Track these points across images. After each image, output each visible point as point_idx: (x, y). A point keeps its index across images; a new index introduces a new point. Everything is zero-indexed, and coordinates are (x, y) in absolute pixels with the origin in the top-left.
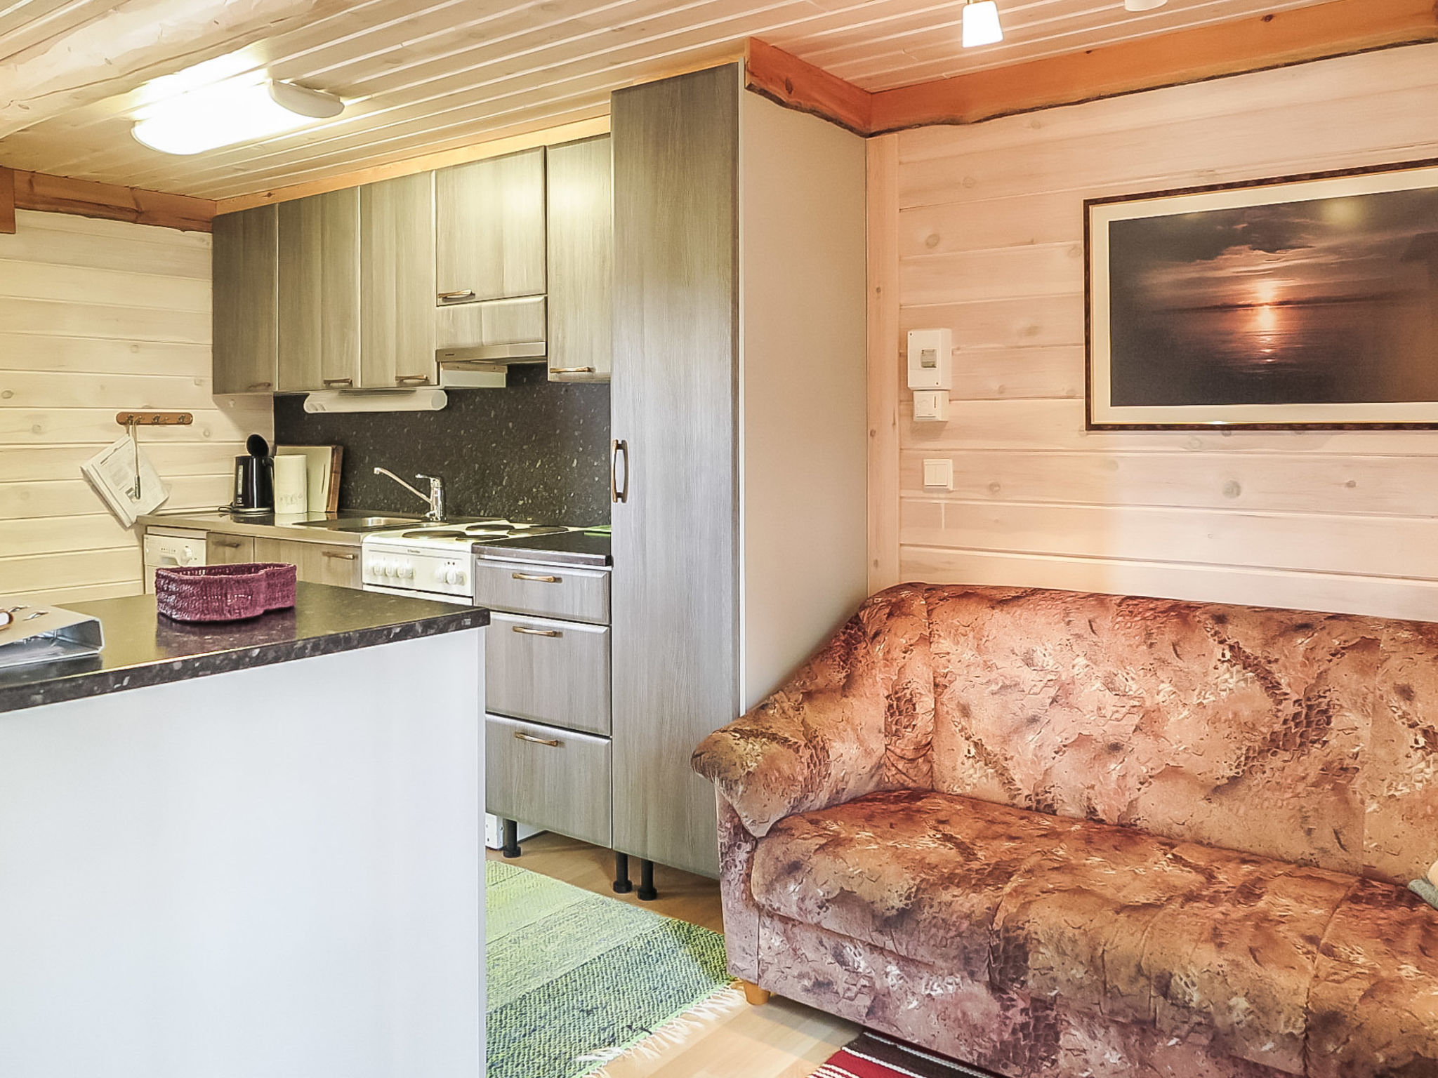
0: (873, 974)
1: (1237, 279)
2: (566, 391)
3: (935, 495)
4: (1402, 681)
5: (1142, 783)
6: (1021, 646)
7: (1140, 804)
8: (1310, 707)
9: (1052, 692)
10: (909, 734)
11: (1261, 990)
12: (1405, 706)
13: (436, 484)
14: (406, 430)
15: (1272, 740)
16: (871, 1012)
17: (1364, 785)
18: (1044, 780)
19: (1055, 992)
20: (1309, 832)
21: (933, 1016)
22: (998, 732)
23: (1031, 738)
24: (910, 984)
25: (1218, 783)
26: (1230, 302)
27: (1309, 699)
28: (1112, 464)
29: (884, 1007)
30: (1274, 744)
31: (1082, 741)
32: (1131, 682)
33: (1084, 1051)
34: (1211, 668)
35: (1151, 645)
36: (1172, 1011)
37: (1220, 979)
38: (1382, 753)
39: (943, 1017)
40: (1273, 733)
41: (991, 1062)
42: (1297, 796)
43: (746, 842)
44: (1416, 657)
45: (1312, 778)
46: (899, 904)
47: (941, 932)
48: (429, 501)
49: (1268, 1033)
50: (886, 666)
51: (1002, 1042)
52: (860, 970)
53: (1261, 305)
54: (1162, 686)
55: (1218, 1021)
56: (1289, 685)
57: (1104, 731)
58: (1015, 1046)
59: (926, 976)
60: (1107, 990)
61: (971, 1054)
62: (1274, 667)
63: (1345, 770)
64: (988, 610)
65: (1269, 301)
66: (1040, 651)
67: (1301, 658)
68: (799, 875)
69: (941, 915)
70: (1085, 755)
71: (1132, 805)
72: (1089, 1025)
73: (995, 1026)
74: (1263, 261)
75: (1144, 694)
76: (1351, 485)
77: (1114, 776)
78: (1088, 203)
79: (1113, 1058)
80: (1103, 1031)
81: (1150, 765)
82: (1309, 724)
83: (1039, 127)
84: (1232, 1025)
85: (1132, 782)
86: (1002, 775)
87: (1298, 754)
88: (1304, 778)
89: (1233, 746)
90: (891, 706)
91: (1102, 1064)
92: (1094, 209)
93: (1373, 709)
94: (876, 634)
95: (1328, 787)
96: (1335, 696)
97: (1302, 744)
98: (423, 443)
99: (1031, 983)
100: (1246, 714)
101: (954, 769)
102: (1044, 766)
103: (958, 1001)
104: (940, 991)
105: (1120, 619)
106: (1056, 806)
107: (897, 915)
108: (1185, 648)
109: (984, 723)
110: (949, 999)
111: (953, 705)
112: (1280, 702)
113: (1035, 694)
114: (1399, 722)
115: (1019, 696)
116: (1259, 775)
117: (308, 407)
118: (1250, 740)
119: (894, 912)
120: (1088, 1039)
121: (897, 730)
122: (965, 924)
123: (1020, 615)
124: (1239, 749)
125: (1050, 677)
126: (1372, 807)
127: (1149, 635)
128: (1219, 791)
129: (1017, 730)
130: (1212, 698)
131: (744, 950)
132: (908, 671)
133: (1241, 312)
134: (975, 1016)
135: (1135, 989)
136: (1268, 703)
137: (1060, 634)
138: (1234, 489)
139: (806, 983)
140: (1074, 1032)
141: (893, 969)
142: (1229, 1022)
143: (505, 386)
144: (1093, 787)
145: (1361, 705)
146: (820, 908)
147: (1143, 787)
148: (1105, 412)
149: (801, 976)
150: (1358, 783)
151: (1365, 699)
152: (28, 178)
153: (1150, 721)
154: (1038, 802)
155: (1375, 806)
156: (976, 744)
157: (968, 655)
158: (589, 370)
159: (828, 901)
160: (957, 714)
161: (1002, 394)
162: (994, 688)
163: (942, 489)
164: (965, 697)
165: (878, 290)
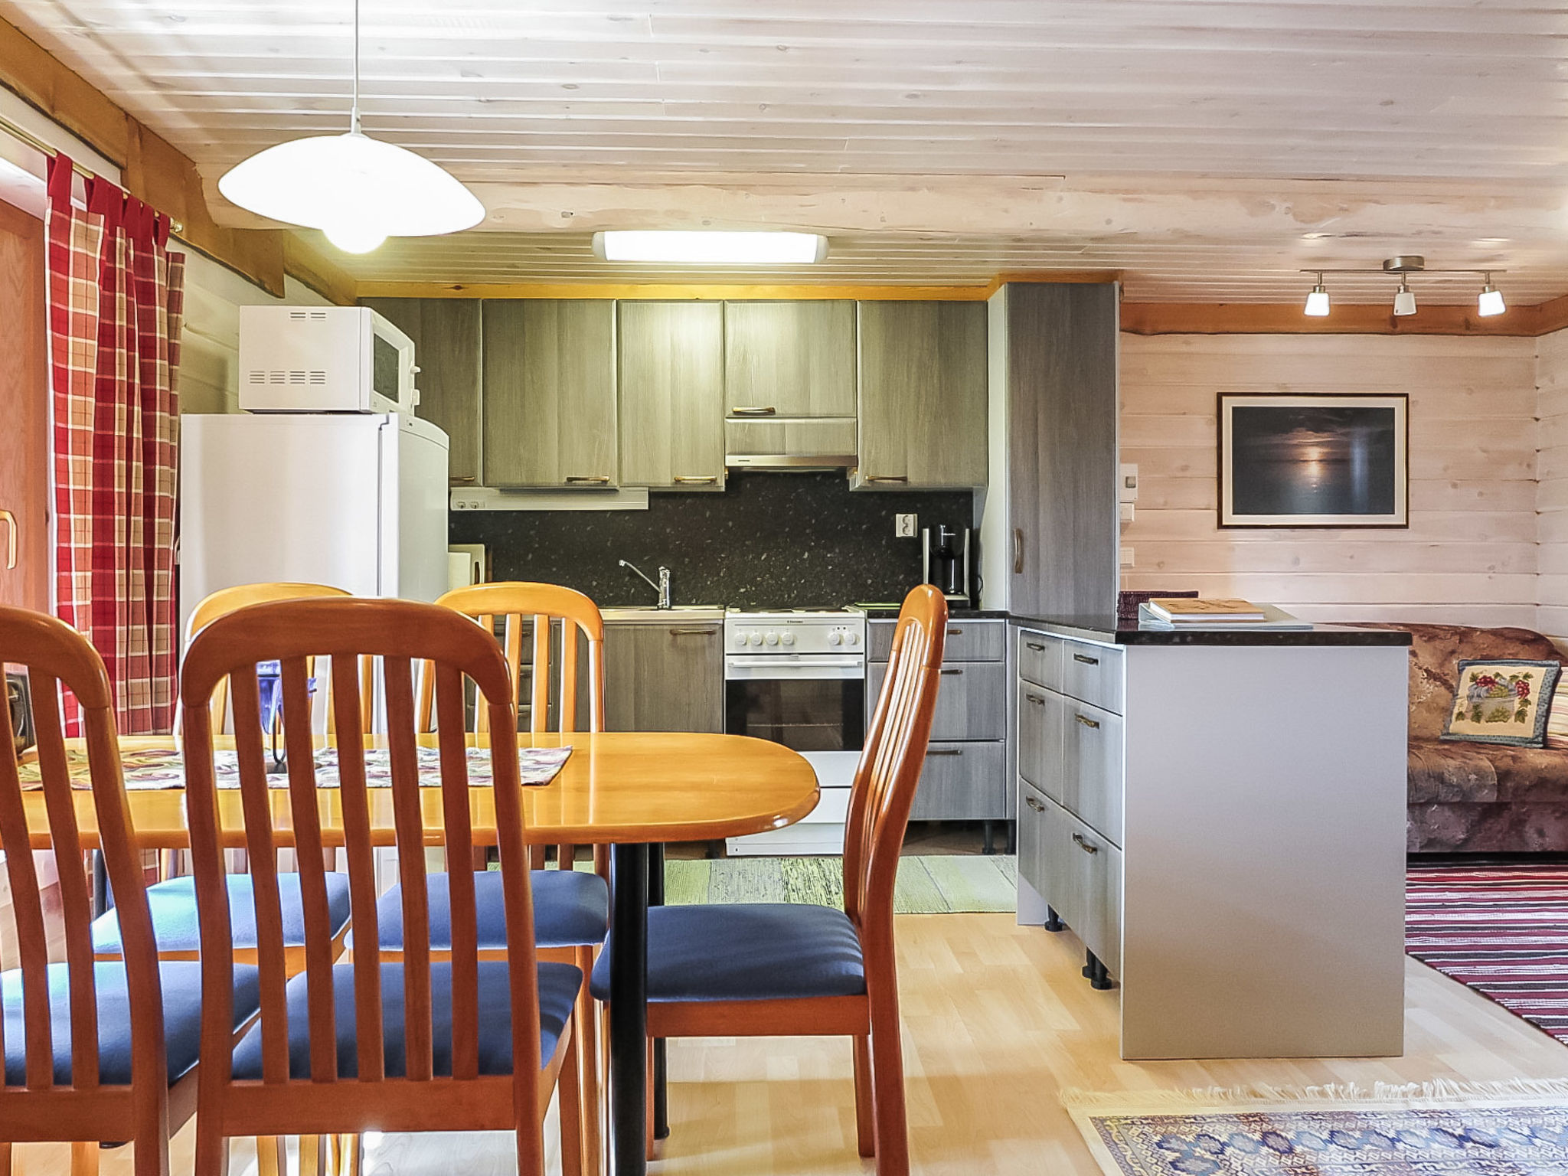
28: (1232, 549)
49: (1485, 786)
76: (1351, 557)
138: (1296, 561)
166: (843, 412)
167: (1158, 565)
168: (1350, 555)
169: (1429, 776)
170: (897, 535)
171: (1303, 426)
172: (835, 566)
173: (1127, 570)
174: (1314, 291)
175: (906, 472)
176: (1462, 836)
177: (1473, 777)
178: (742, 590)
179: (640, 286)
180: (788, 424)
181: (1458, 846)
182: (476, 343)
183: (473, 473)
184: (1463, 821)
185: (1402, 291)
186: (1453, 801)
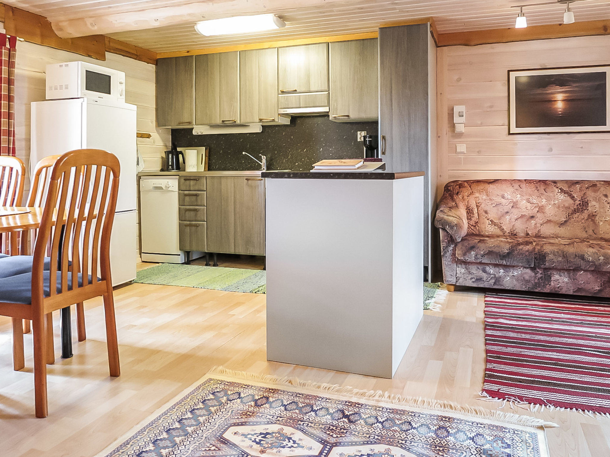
0: (495, 273)
1: (552, 93)
2: (317, 125)
3: (460, 155)
4: (605, 193)
5: (541, 225)
6: (500, 193)
7: (541, 231)
8: (583, 202)
9: (512, 205)
10: (473, 219)
11: (606, 254)
12: (606, 199)
13: (264, 158)
14: (241, 140)
15: (574, 210)
16: (495, 283)
17: (599, 218)
18: (512, 228)
19: (554, 265)
20: (586, 231)
21: (514, 280)
22: (497, 217)
23: (508, 217)
24: (507, 273)
25: (562, 222)
26: (549, 99)
27: (582, 200)
28: (516, 144)
29: (499, 281)
30: (575, 211)
31: (522, 216)
32: (534, 200)
33: (558, 280)
34: (556, 194)
35: (538, 190)
36: (585, 263)
37: (596, 254)
38: (602, 210)
39: (517, 280)
40: (574, 209)
41: (532, 288)
42: (583, 223)
43: (452, 244)
44: (607, 187)
45: (586, 219)
46: (507, 251)
47: (521, 256)
48: (262, 164)
50: (464, 201)
51: (535, 283)
52: (491, 273)
53: (558, 101)
54: (543, 200)
55: (596, 263)
56: (577, 197)
57: (528, 213)
58: (539, 283)
59: (512, 270)
60: (568, 262)
61: (526, 288)
62: (572, 193)
63: (594, 215)
64: (488, 185)
65: (561, 99)
66: (506, 195)
67: (578, 190)
68: (475, 249)
69: (520, 252)
70: (524, 220)
71: (539, 231)
72: (559, 273)
73: (533, 279)
74: (559, 89)
75: (538, 203)
76: (582, 148)
77: (533, 224)
78: (509, 71)
79: (566, 280)
80: (563, 274)
81: (543, 220)
82: (583, 206)
83: (493, 48)
84: (600, 263)
85: (538, 225)
86: (500, 228)
87: (581, 213)
88: (584, 219)
89: (564, 213)
90: (467, 212)
91: (563, 282)
92: (511, 73)
93: (599, 200)
94: (458, 193)
95: (590, 220)
96: (589, 198)
97: (582, 211)
98: (250, 145)
99: (547, 264)
100: (567, 205)
101: (485, 228)
102: (513, 224)
103: (522, 275)
104: (516, 273)
105: (527, 184)
106: (517, 234)
107: (507, 255)
108: (547, 190)
109: (492, 215)
110: (519, 275)
111: (482, 211)
112: (575, 201)
113: (507, 206)
114: (605, 203)
115: (502, 206)
116: (572, 219)
117: (194, 133)
118: (569, 211)
119: (506, 254)
120: (559, 277)
121: (470, 218)
122: (527, 253)
123: (498, 185)
124: (566, 213)
125: (510, 201)
126: (601, 223)
127: (537, 188)
128: (562, 224)
129: (503, 216)
130: (557, 202)
131: (451, 275)
132: (470, 201)
133: (553, 102)
134: (527, 277)
135: (575, 260)
136: (572, 202)
137: (511, 189)
138: (551, 150)
139: (473, 280)
140: (555, 276)
141: (502, 271)
142: (599, 263)
143: (289, 124)
144: (527, 228)
145: (595, 199)
146: (482, 257)
147: (542, 226)
148: (514, 130)
149: (471, 279)
150: (597, 218)
151: (596, 198)
152: (108, 40)
153: (541, 209)
154: (512, 234)
155: (602, 223)
156: (491, 221)
157: (484, 197)
158: (348, 116)
159: (484, 254)
160: (484, 213)
161: (481, 125)
162: (494, 205)
163: (463, 153)
164: (485, 209)
165: (441, 94)
166: (323, 89)
167: (478, 152)
168: (581, 146)
169: (576, 255)
170: (358, 141)
171: (554, 84)
172: (333, 154)
173: (462, 155)
174: (519, 16)
175: (349, 113)
176: (598, 288)
177: (602, 258)
178: (297, 164)
179: (248, 45)
180: (301, 95)
181: (595, 293)
182: (193, 72)
183: (192, 119)
184: (599, 280)
185: (567, 11)
186: (589, 269)
